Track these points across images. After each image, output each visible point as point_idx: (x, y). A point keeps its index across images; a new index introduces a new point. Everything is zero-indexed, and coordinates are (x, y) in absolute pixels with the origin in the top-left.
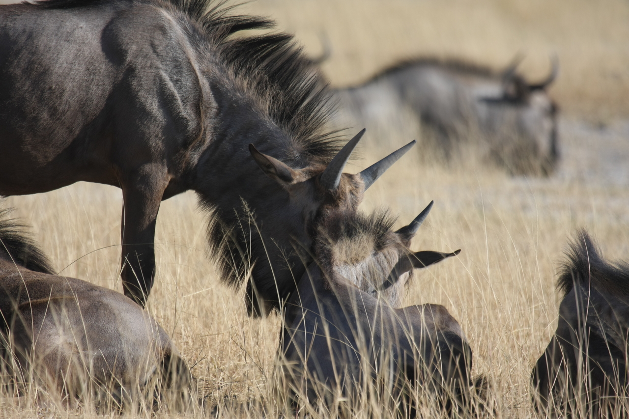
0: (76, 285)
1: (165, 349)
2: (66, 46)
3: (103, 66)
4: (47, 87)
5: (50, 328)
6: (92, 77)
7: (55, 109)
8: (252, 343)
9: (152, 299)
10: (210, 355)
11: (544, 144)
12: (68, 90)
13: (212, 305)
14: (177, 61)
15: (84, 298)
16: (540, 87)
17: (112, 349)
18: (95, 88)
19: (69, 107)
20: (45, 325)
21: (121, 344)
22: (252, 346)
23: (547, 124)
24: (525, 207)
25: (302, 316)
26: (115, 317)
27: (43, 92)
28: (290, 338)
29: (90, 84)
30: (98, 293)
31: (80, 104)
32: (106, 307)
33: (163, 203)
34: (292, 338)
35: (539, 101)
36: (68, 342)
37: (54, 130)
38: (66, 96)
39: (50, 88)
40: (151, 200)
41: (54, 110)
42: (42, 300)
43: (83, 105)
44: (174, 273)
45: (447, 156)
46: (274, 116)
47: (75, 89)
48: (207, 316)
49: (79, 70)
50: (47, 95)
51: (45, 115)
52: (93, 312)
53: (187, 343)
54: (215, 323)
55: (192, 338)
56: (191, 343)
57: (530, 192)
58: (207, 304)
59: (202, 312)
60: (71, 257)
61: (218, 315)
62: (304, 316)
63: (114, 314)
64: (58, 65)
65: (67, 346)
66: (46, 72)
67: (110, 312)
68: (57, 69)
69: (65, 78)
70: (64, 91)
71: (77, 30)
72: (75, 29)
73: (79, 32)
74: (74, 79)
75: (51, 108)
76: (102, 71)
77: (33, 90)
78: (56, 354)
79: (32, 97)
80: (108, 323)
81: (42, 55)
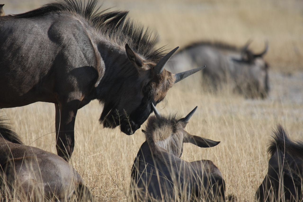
0: (35, 151)
1: (79, 182)
2: (29, 36)
4: (20, 56)
5: (23, 172)
6: (43, 51)
7: (25, 66)
8: (121, 179)
10: (101, 185)
12: (31, 57)
13: (102, 161)
15: (39, 157)
16: (260, 56)
17: (53, 182)
18: (44, 56)
21: (57, 180)
22: (121, 181)
23: (263, 74)
24: (252, 114)
25: (145, 167)
26: (55, 167)
27: (18, 58)
29: (42, 54)
30: (46, 155)
31: (37, 63)
32: (49, 162)
34: (141, 176)
35: (259, 62)
36: (33, 179)
37: (24, 76)
38: (30, 59)
39: (22, 56)
42: (19, 158)
43: (39, 64)
44: (84, 146)
47: (34, 57)
48: (99, 166)
49: (36, 47)
50: (20, 59)
51: (19, 69)
52: (44, 164)
53: (90, 179)
54: (103, 169)
55: (92, 177)
56: (91, 179)
57: (255, 106)
58: (99, 160)
59: (97, 164)
60: (34, 138)
61: (105, 166)
62: (146, 166)
63: (54, 165)
64: (25, 45)
65: (32, 181)
66: (19, 48)
67: (52, 164)
68: (25, 47)
69: (29, 51)
70: (28, 57)
71: (34, 28)
72: (33, 28)
73: (35, 29)
74: (33, 52)
75: (22, 66)
76: (48, 47)
77: (13, 57)
78: (26, 184)
79: (13, 61)
80: (51, 169)
81: (17, 40)
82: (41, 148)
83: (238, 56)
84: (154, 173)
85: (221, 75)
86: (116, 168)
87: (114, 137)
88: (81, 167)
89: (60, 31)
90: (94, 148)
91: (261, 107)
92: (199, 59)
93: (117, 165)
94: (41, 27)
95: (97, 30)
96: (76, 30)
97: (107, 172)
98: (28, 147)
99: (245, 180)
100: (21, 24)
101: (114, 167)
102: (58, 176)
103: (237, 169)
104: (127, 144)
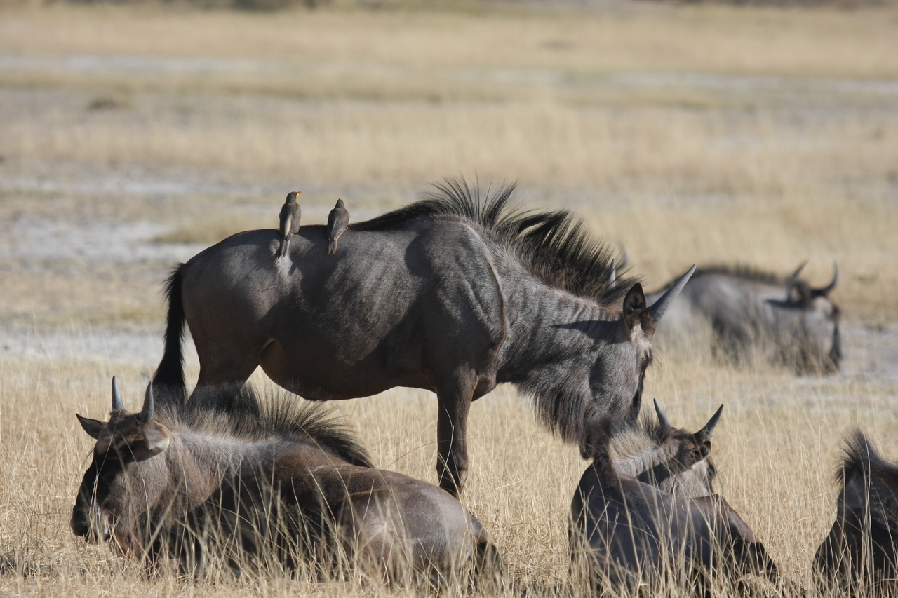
0: (396, 478)
1: (479, 537)
2: (376, 264)
3: (410, 281)
4: (358, 301)
5: (373, 518)
6: (399, 291)
7: (366, 321)
8: (558, 532)
9: (465, 493)
10: (519, 543)
11: (827, 345)
12: (377, 302)
13: (521, 497)
14: (478, 268)
15: (404, 490)
16: (821, 293)
17: (430, 537)
18: (402, 300)
19: (379, 319)
20: (369, 515)
21: (439, 532)
22: (558, 534)
23: (830, 327)
24: (809, 404)
25: (604, 507)
26: (433, 507)
27: (354, 305)
28: (595, 526)
29: (398, 297)
30: (416, 485)
31: (389, 316)
32: (423, 498)
33: (473, 404)
34: (597, 525)
35: (821, 304)
36: (390, 531)
37: (365, 340)
38: (376, 308)
39: (361, 302)
40: (461, 400)
41: (365, 322)
42: (365, 492)
43: (392, 317)
44: (486, 467)
46: (570, 288)
47: (385, 303)
48: (516, 507)
50: (358, 308)
51: (357, 327)
52: (412, 503)
53: (498, 531)
54: (524, 512)
55: (503, 527)
56: (501, 532)
57: (814, 389)
58: (516, 495)
59: (512, 502)
60: (391, 452)
61: (527, 506)
62: (606, 507)
63: (432, 505)
64: (368, 281)
65: (389, 535)
66: (356, 286)
67: (428, 503)
68: (367, 284)
69: (375, 292)
70: (374, 304)
71: (385, 249)
72: (383, 249)
73: (387, 251)
74: (382, 293)
75: (361, 320)
76: (408, 284)
77: (346, 304)
78: (378, 542)
79: (345, 310)
80: (426, 513)
81: (354, 272)
82: (405, 472)
83: (780, 294)
84: (623, 519)
85: (749, 331)
86: (548, 510)
87: (544, 450)
88: (481, 509)
89: (432, 254)
90: (505, 472)
91: (825, 390)
92: (706, 300)
93: (550, 505)
94: (399, 248)
95: (507, 249)
96: (461, 249)
97: (531, 518)
98: (383, 472)
99: (797, 533)
100: (364, 241)
101: (544, 507)
102: (439, 524)
103: (781, 510)
104: (570, 464)
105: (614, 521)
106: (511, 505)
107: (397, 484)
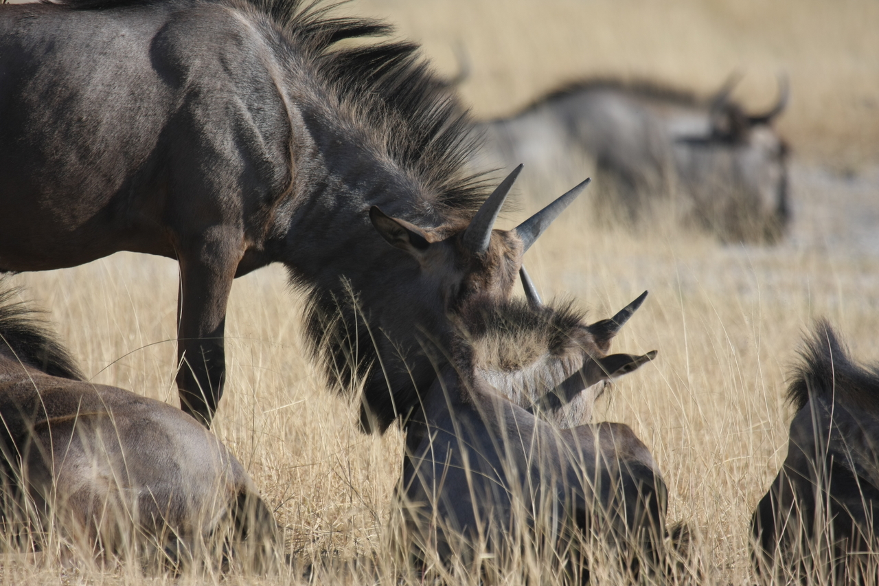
0: (113, 396)
1: (239, 486)
2: (102, 61)
4: (76, 118)
5: (77, 457)
6: (138, 105)
7: (87, 149)
8: (361, 477)
10: (302, 493)
11: (769, 198)
12: (104, 122)
13: (305, 424)
14: (258, 82)
15: (123, 414)
16: (763, 120)
17: (164, 485)
18: (142, 119)
19: (107, 146)
20: (71, 452)
21: (176, 478)
22: (361, 481)
23: (773, 172)
24: (741, 288)
25: (429, 441)
26: (169, 440)
27: (69, 125)
29: (136, 114)
30: (144, 406)
31: (122, 142)
32: (154, 426)
34: (417, 470)
35: (762, 138)
36: (102, 475)
37: (86, 178)
38: (102, 130)
39: (80, 120)
40: (221, 277)
41: (85, 150)
42: (66, 417)
43: (126, 143)
44: (252, 380)
45: (633, 216)
46: (395, 155)
47: (115, 122)
48: (297, 439)
49: (121, 94)
50: (74, 129)
51: (73, 158)
52: (137, 434)
53: (270, 477)
54: (309, 448)
55: (277, 470)
56: (275, 478)
57: (748, 266)
58: (297, 422)
59: (291, 433)
60: (108, 356)
61: (313, 438)
62: (431, 441)
63: (167, 436)
64: (90, 88)
65: (101, 482)
66: (73, 97)
67: (161, 433)
68: (89, 93)
69: (101, 106)
70: (98, 123)
71: (117, 39)
72: (114, 38)
73: (119, 42)
74: (113, 107)
75: (80, 148)
76: (152, 95)
77: (55, 123)
78: (85, 492)
79: (54, 133)
80: (158, 449)
81: (67, 73)
82: (128, 387)
85: (650, 176)
86: (345, 444)
88: (243, 443)
90: (280, 388)
92: (586, 128)
93: (348, 437)
94: (139, 38)
97: (319, 456)
99: (719, 482)
101: (339, 441)
102: (176, 466)
103: (697, 448)
105: (443, 460)
106: (289, 436)
107: (115, 405)
